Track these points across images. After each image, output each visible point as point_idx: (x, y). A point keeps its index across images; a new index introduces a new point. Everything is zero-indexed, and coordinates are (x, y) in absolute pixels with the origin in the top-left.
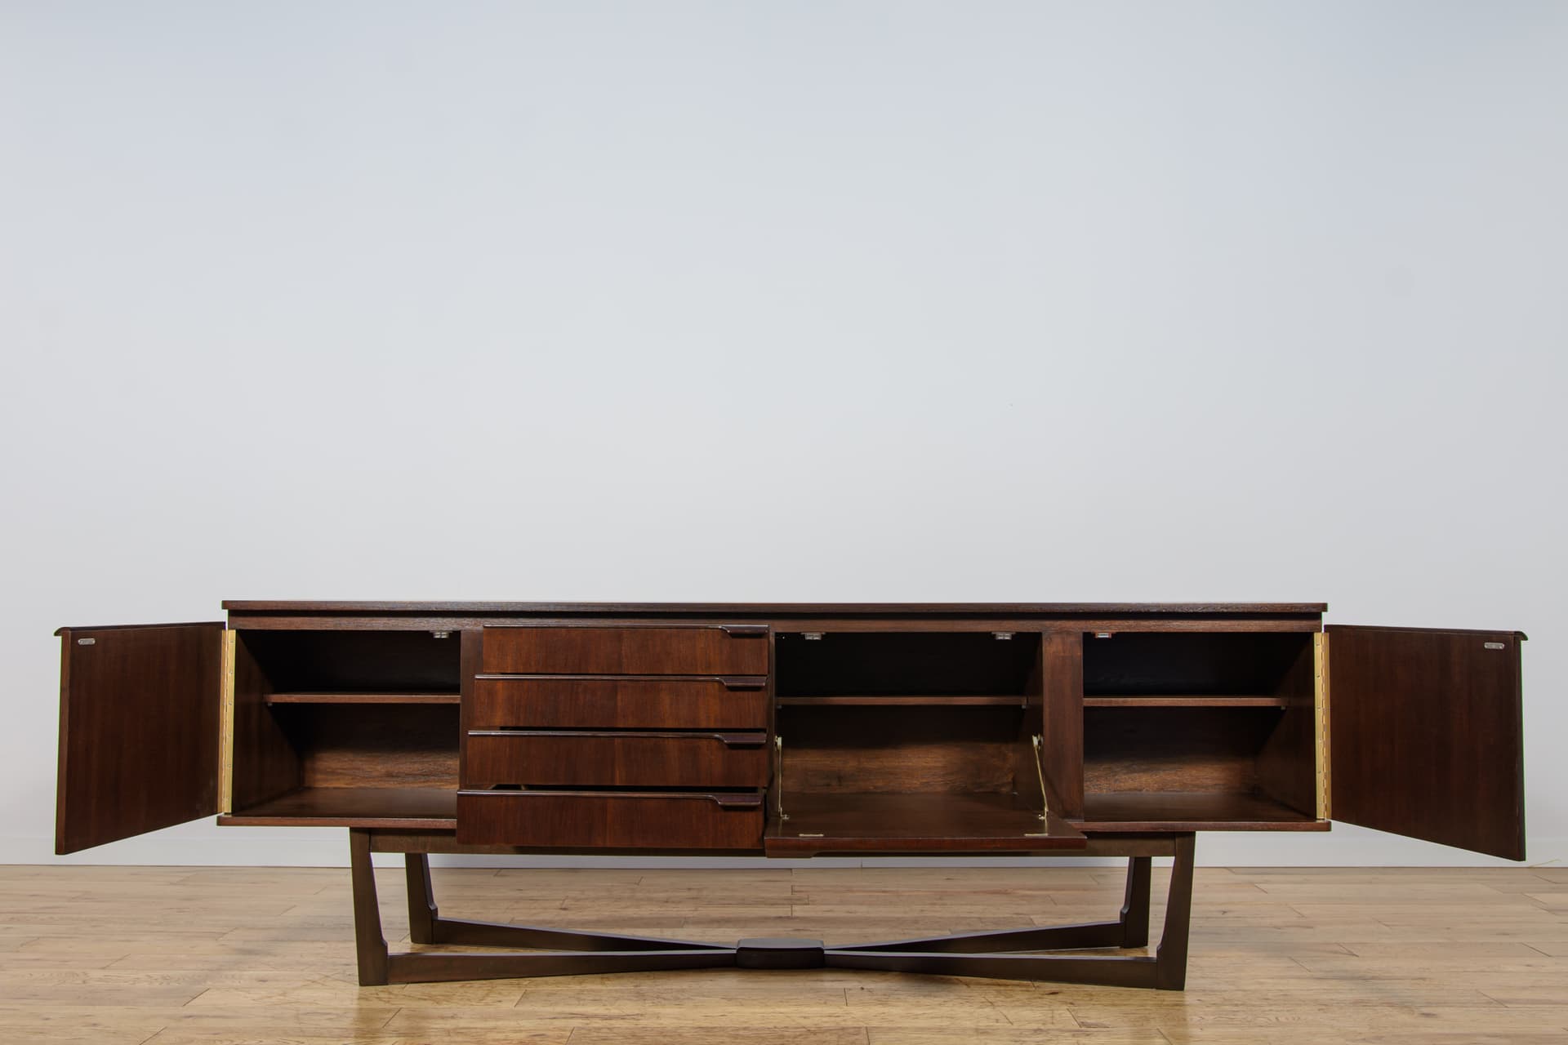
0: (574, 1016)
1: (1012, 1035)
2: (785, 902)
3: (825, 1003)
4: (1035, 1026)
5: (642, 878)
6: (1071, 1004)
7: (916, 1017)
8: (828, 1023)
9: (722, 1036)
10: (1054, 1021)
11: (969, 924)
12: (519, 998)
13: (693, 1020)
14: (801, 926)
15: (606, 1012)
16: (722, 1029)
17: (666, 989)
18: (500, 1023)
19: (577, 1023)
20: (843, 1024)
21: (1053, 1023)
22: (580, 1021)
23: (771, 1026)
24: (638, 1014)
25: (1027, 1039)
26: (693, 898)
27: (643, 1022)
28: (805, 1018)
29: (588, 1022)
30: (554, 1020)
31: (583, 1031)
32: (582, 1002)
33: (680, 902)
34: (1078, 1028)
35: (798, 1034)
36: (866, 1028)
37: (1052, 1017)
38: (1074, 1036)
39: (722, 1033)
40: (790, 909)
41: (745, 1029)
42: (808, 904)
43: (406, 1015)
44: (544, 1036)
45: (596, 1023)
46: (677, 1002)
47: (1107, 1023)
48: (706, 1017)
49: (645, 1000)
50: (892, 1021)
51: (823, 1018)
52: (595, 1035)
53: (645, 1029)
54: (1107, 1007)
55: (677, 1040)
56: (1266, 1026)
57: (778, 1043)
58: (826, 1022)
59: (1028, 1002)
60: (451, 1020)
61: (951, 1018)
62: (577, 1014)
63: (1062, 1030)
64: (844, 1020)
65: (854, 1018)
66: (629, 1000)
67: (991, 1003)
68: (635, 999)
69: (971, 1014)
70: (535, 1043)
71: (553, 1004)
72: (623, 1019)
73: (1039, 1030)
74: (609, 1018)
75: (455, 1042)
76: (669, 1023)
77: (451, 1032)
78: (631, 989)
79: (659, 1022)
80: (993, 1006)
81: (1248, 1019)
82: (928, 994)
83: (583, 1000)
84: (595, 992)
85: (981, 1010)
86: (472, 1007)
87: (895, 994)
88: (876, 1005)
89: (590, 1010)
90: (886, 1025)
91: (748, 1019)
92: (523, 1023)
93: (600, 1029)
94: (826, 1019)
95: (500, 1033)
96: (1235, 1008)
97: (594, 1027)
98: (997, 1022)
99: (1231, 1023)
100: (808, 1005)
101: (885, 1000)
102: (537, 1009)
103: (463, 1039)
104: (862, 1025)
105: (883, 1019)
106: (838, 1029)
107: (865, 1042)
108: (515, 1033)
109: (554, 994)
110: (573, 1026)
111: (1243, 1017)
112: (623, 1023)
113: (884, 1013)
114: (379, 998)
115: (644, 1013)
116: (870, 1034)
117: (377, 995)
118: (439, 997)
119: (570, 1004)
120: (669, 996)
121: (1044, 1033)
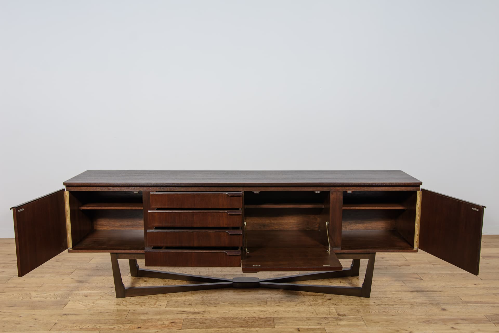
1: (318, 320)
3: (260, 305)
6: (335, 304)
9: (229, 322)
12: (166, 303)
13: (220, 314)
15: (193, 311)
16: (229, 319)
17: (212, 299)
18: (161, 316)
20: (266, 316)
21: (330, 314)
22: (186, 315)
23: (244, 317)
24: (203, 311)
25: (322, 322)
27: (206, 316)
28: (254, 312)
29: (188, 315)
30: (178, 315)
31: (187, 320)
32: (186, 306)
34: (337, 316)
35: (252, 320)
36: (273, 317)
37: (330, 311)
38: (336, 320)
41: (236, 318)
43: (132, 313)
44: (175, 323)
45: (191, 316)
46: (215, 305)
47: (346, 314)
48: (224, 312)
49: (205, 304)
50: (281, 314)
51: (260, 313)
52: (191, 322)
53: (206, 319)
54: (346, 306)
55: (216, 324)
56: (394, 315)
57: (247, 325)
58: (261, 315)
59: (322, 304)
60: (146, 315)
61: (299, 312)
62: (185, 312)
63: (332, 318)
64: (266, 314)
65: (269, 313)
66: (200, 304)
67: (311, 304)
68: (202, 304)
69: (305, 310)
70: (172, 326)
71: (177, 306)
72: (199, 314)
73: (326, 317)
74: (194, 313)
75: (148, 326)
76: (213, 316)
77: (146, 321)
78: (201, 299)
79: (210, 315)
80: (311, 306)
81: (389, 312)
82: (291, 300)
83: (186, 304)
84: (190, 300)
85: (308, 308)
86: (152, 308)
87: (282, 301)
88: (276, 306)
89: (188, 309)
90: (279, 316)
91: (237, 313)
92: (169, 316)
93: (192, 319)
94: (261, 313)
95: (161, 321)
96: (385, 307)
97: (190, 318)
98: (313, 314)
99: (384, 314)
100: (255, 306)
101: (279, 303)
102: (172, 309)
103: (150, 324)
104: (272, 316)
105: (278, 313)
106: (264, 318)
107: (273, 324)
108: (166, 321)
109: (177, 301)
110: (184, 318)
111: (388, 311)
112: (199, 316)
113: (278, 310)
114: (123, 304)
115: (205, 311)
116: (274, 320)
117: (122, 302)
118: (141, 303)
119: (182, 307)
120: (212, 302)
121: (327, 319)
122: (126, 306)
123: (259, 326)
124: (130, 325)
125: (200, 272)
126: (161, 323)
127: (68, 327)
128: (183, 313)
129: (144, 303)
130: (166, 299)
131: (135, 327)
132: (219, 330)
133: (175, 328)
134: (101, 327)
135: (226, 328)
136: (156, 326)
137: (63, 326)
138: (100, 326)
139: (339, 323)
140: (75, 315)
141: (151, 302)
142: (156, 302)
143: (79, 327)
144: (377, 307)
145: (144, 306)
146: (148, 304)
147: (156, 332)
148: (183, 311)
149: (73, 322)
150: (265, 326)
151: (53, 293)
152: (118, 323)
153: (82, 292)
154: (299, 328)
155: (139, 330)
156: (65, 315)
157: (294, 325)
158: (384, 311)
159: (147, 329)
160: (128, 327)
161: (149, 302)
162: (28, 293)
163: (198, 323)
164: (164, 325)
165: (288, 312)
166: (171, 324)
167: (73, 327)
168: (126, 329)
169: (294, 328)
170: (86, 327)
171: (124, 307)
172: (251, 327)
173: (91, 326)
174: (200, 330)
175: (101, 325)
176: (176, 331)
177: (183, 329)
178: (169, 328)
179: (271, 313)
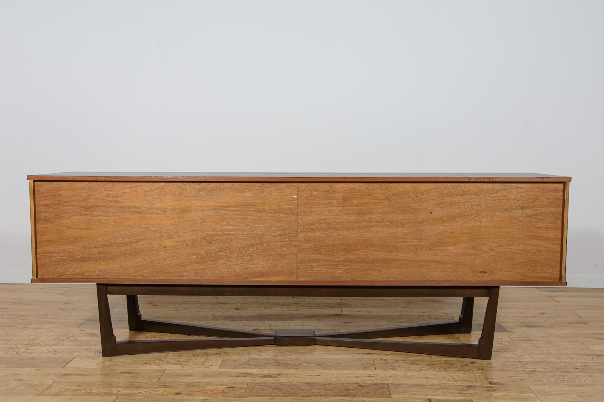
0: (247, 375)
1: (458, 389)
2: (338, 306)
3: (365, 368)
4: (468, 384)
6: (482, 369)
7: (410, 377)
8: (369, 381)
9: (319, 389)
10: (477, 381)
11: (424, 320)
12: (220, 363)
13: (304, 378)
14: (347, 320)
15: (262, 373)
16: (319, 384)
17: (289, 359)
18: (213, 379)
19: (249, 379)
20: (376, 382)
21: (476, 382)
22: (250, 378)
23: (341, 382)
24: (278, 374)
25: (465, 392)
26: (296, 303)
27: (281, 380)
28: (357, 377)
29: (254, 379)
30: (239, 378)
31: (253, 385)
32: (251, 366)
33: (290, 306)
34: (489, 385)
35: (355, 387)
36: (387, 384)
37: (475, 378)
38: (488, 390)
39: (319, 387)
40: (340, 310)
41: (329, 384)
42: (348, 307)
43: (168, 374)
44: (233, 388)
45: (258, 379)
46: (295, 366)
47: (503, 382)
48: (310, 376)
49: (280, 365)
50: (399, 380)
51: (365, 377)
52: (259, 387)
53: (282, 384)
54: (500, 372)
55: (297, 391)
56: (581, 386)
57: (346, 394)
58: (367, 380)
59: (461, 368)
60: (189, 377)
61: (427, 378)
62: (249, 374)
63: (481, 387)
64: (376, 379)
65: (380, 378)
66: (272, 365)
67: (444, 368)
68: (276, 364)
69: (436, 375)
70: (230, 393)
71: (238, 367)
72: (271, 377)
73: (470, 386)
74: (264, 376)
75: (192, 392)
76: (293, 380)
77: (189, 385)
78: (273, 358)
79: (288, 379)
80: (445, 370)
81: (571, 381)
82: (413, 362)
83: (251, 365)
84: (256, 360)
85: (440, 373)
86: (199, 369)
87: (397, 363)
88: (390, 369)
89: (254, 371)
90: (396, 382)
91: (330, 378)
92: (224, 379)
93: (260, 383)
94: (367, 378)
95: (213, 385)
96: (563, 374)
97: (258, 382)
98: (449, 381)
99: (563, 383)
100: (357, 369)
101: (393, 366)
102: (230, 370)
103: (195, 389)
104: (385, 382)
105: (394, 378)
106: (374, 385)
107: (388, 393)
108: (220, 386)
109: (237, 361)
110: (247, 382)
111: (569, 379)
112: (271, 380)
113: (394, 375)
114: (155, 363)
115: (280, 374)
116: (389, 388)
117: (154, 361)
118: (183, 362)
119: (245, 368)
120: (290, 363)
121: (474, 388)
122: (159, 365)
123: (367, 395)
124: (163, 389)
125: (270, 326)
126: (213, 388)
127: (68, 390)
128: (247, 376)
129: (187, 362)
130: (219, 357)
131: (172, 393)
132: (302, 399)
133: (234, 395)
134: (119, 392)
135: (315, 396)
136: (205, 392)
137: (61, 390)
138: (117, 391)
139: (494, 393)
140: (81, 375)
141: (197, 361)
142: (206, 361)
143: (86, 391)
144: (549, 374)
145: (187, 366)
146: (193, 363)
147: (204, 400)
148: (246, 374)
149: (77, 385)
150: (375, 395)
151: (51, 348)
152: (146, 387)
153: (95, 347)
154: (430, 399)
155: (178, 397)
156: (66, 375)
157: (422, 395)
158: (563, 379)
159: (190, 395)
160: (160, 393)
161: (195, 361)
162: (14, 347)
163: (271, 389)
164: (218, 391)
165: (410, 378)
166: (227, 390)
167: (76, 391)
168: (158, 394)
169: (423, 399)
170: (96, 391)
171: (156, 366)
172: (354, 396)
173: (103, 391)
174: (273, 398)
175: (119, 389)
176: (236, 399)
177: (246, 397)
178: (225, 395)
179: (384, 378)
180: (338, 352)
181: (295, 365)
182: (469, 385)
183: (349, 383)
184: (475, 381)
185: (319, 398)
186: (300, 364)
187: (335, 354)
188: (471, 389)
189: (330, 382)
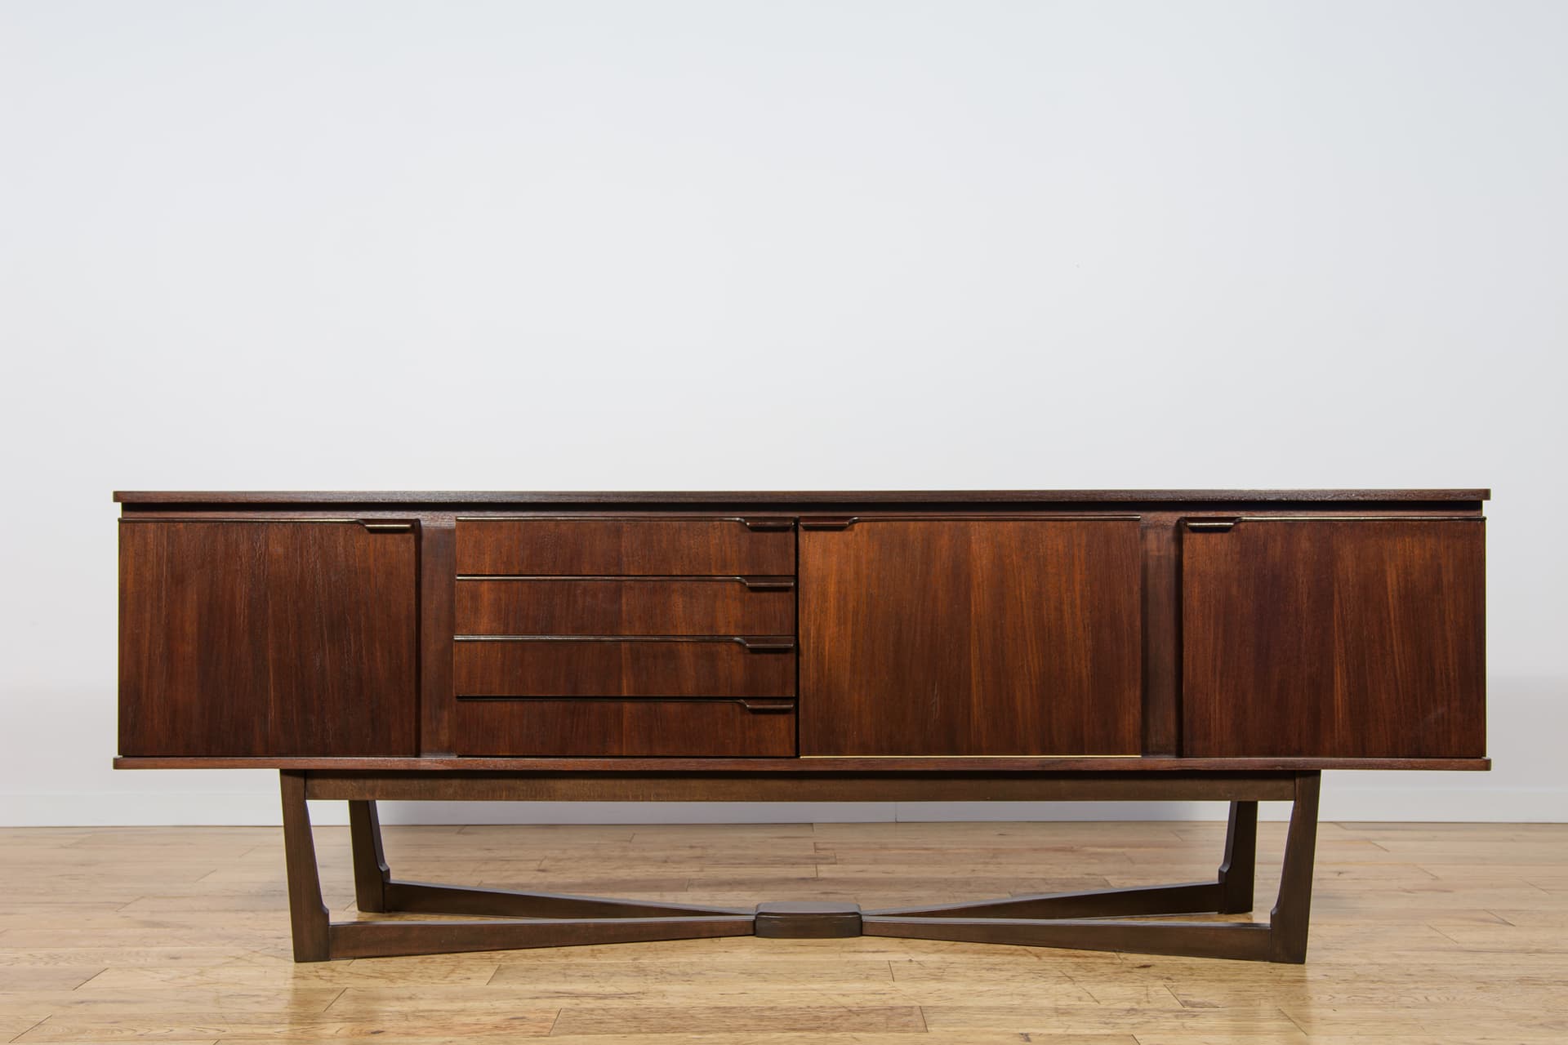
0: (559, 995)
1: (1100, 1015)
2: (808, 861)
3: (867, 978)
4: (1127, 1005)
5: (634, 834)
6: (1169, 979)
7: (980, 994)
8: (874, 1002)
9: (743, 1018)
10: (1153, 1000)
11: (1031, 886)
12: (490, 973)
13: (708, 999)
14: (829, 889)
15: (599, 991)
16: (744, 1009)
17: (671, 963)
18: (469, 1004)
19: (564, 1003)
20: (891, 1003)
21: (1149, 1002)
22: (568, 1001)
23: (801, 1005)
24: (639, 993)
25: (1119, 1021)
26: (698, 857)
27: (646, 1002)
28: (844, 995)
29: (577, 1001)
30: (537, 1000)
31: (573, 1013)
32: (569, 979)
33: (681, 862)
34: (1180, 1007)
35: (837, 1014)
36: (921, 1007)
37: (1147, 994)
38: (1176, 1017)
39: (743, 1014)
40: (814, 870)
41: (772, 1009)
42: (836, 864)
43: (353, 996)
44: (524, 1020)
45: (588, 1003)
46: (687, 977)
47: (1215, 1002)
48: (723, 994)
49: (646, 975)
50: (951, 999)
51: (865, 996)
52: (588, 1018)
53: (648, 1010)
54: (1212, 984)
55: (689, 1024)
56: (1414, 1007)
57: (813, 1026)
58: (871, 1001)
59: (1114, 977)
60: (409, 1002)
61: (1024, 995)
62: (564, 993)
63: (1159, 1011)
64: (892, 998)
65: (905, 996)
66: (626, 975)
67: (1070, 978)
68: (635, 974)
69: (1046, 990)
70: (514, 1028)
71: (535, 981)
72: (620, 998)
73: (1133, 1009)
74: (602, 997)
75: (415, 1028)
76: (677, 1003)
77: (409, 1016)
78: (629, 963)
79: (666, 1001)
80: (1072, 981)
82: (991, 967)
83: (570, 976)
84: (585, 967)
85: (1058, 986)
86: (436, 986)
87: (951, 967)
88: (928, 981)
89: (580, 987)
90: (945, 1004)
91: (775, 998)
92: (497, 1004)
93: (593, 1010)
94: (870, 997)
95: (470, 1015)
96: (1372, 986)
97: (586, 1008)
98: (1080, 1001)
99: (1369, 1003)
100: (846, 981)
101: (941, 974)
102: (516, 987)
103: (423, 1023)
104: (915, 1004)
105: (940, 997)
106: (885, 1009)
107: (920, 1024)
108: (488, 1016)
109: (535, 969)
110: (559, 1007)
112: (620, 1003)
113: (940, 990)
114: (319, 976)
115: (646, 991)
116: (924, 1015)
117: (317, 972)
118: (393, 974)
119: (555, 982)
120: (676, 970)
121: (1140, 1014)
122: (331, 980)
123: (866, 1028)
124: (340, 1025)
126: (470, 1020)
127: (88, 1031)
128: (558, 997)
129: (403, 973)
130: (490, 963)
131: (363, 1031)
132: (700, 1037)
133: (523, 1032)
134: (224, 1031)
135: (731, 1032)
136: (447, 1028)
137: (68, 1031)
138: (217, 1030)
139: (1190, 1023)
140: (123, 1002)
141: (430, 971)
142: (453, 970)
143: (135, 1031)
144: (1338, 986)
145: (402, 981)
146: (420, 975)
148: (559, 992)
149: (110, 1021)
150: (887, 1028)
151: (39, 953)
153: (160, 948)
154: (1027, 1034)
155: (377, 1038)
156: (83, 1003)
157: (1008, 1027)
159: (408, 1034)
160: (332, 1032)
161: (425, 971)
163: (619, 1021)
164: (482, 1027)
165: (979, 996)
166: (507, 1023)
167: (110, 1033)
168: (327, 1034)
169: (1008, 1034)
170: (161, 1032)
171: (322, 982)
172: (831, 1030)
173: (180, 1031)
174: (625, 1037)
175: (223, 1027)
176: (528, 1039)
177: (554, 1035)
178: (502, 1032)
179: (912, 997)
180: (799, 949)
181: (685, 974)
182: (1129, 1007)
183: (821, 1007)
184: (1146, 1000)
185: (742, 1036)
186: (700, 973)
187: (791, 953)
188: (1134, 1014)
189: (772, 1005)
